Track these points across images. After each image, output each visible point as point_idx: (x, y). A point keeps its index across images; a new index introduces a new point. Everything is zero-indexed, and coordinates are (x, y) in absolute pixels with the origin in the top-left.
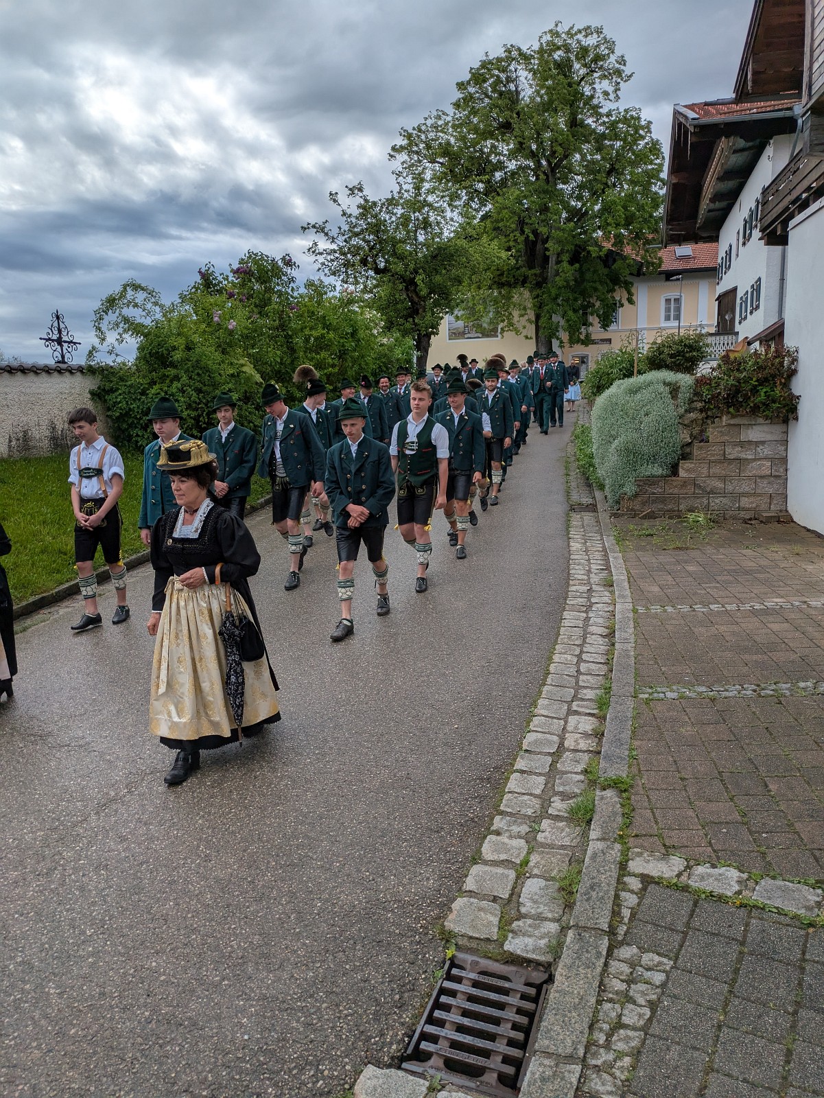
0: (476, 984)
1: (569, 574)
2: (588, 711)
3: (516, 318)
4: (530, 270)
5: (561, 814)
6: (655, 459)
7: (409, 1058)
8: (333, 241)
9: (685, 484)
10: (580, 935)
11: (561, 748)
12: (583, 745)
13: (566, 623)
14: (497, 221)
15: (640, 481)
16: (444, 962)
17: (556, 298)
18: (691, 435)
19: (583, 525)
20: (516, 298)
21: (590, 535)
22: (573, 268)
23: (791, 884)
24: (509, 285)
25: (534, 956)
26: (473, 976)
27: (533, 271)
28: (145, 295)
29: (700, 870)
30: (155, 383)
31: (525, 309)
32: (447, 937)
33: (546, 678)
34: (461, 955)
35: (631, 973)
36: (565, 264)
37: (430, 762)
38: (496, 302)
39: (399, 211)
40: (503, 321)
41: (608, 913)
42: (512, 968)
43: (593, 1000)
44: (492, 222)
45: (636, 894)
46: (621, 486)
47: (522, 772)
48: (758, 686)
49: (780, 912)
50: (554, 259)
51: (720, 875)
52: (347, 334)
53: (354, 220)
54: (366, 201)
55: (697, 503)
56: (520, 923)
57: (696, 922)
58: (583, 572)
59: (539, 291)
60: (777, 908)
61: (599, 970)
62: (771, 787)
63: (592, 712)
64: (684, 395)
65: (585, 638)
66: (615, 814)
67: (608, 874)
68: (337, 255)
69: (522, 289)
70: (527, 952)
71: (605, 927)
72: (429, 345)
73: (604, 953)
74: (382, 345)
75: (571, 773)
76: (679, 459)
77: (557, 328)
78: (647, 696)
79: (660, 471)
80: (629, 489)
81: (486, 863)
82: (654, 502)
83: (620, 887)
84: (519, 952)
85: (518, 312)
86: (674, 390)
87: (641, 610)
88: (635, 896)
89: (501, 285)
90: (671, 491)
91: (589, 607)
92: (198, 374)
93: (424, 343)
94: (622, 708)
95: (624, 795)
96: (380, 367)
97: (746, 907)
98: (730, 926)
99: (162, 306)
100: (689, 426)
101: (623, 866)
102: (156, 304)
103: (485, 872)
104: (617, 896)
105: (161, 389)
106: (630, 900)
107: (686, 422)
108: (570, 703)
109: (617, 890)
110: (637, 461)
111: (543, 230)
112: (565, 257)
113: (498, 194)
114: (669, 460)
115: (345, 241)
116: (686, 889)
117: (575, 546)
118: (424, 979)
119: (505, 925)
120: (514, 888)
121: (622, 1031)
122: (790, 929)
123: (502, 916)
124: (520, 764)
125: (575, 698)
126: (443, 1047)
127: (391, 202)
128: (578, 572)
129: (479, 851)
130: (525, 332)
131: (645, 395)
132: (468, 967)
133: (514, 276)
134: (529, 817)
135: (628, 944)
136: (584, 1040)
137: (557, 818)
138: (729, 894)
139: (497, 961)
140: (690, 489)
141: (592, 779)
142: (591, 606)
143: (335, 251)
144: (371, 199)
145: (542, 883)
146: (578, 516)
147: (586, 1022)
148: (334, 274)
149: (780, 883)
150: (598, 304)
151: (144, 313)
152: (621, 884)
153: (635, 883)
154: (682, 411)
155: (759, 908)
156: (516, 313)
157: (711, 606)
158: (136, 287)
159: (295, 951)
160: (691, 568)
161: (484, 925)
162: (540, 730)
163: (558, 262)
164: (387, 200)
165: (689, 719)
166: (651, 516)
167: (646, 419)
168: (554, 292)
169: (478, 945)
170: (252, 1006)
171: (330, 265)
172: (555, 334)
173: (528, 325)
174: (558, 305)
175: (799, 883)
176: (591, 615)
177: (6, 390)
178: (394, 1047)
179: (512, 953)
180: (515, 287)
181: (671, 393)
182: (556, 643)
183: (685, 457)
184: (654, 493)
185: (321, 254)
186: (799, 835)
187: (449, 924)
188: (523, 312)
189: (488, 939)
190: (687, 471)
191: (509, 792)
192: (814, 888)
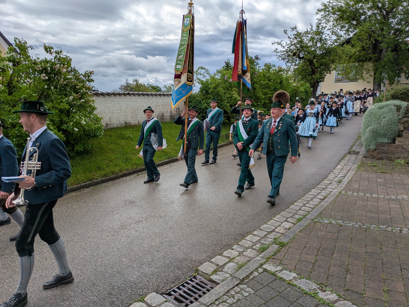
0: (197, 284)
1: (327, 176)
2: (292, 222)
3: (364, 75)
4: (373, 55)
5: (257, 248)
6: (385, 136)
7: (166, 294)
8: (284, 48)
9: (397, 147)
10: (232, 278)
11: (273, 231)
12: (281, 232)
13: (310, 193)
14: (359, 36)
15: (378, 144)
16: (192, 276)
17: (384, 66)
18: (404, 127)
19: (349, 160)
20: (366, 66)
21: (349, 163)
22: (393, 53)
23: (311, 282)
24: (363, 61)
25: (217, 281)
26: (197, 281)
27: (374, 55)
28: (205, 71)
29: (285, 272)
30: (204, 99)
31: (369, 70)
32: (197, 271)
33: (286, 209)
34: (198, 276)
35: (240, 291)
36: (389, 52)
37: (229, 227)
38: (356, 67)
39: (310, 36)
40: (359, 75)
41: (245, 275)
42: (210, 283)
43: (222, 294)
44: (356, 37)
45: (259, 273)
46: (369, 145)
47: (254, 235)
48: (363, 224)
49: (300, 288)
50: (385, 50)
51: (290, 274)
52: (278, 82)
53: (292, 40)
54: (298, 32)
55: (403, 155)
56: (220, 273)
57: (270, 285)
58: (333, 177)
59: (376, 63)
60: (299, 287)
61: (230, 288)
62: (334, 255)
63: (293, 222)
64: (402, 111)
65: (313, 198)
66: (272, 251)
67: (255, 266)
68: (285, 53)
69: (369, 63)
70: (216, 279)
71: (241, 278)
72: (318, 85)
73: (235, 284)
74: (294, 86)
75: (270, 238)
76: (396, 137)
77: (383, 78)
78: (317, 220)
79: (387, 141)
80: (372, 147)
81: (223, 256)
82: (383, 153)
83: (255, 270)
84: (213, 279)
85: (366, 72)
86: (399, 108)
87: (343, 192)
88: (258, 273)
89: (359, 61)
90: (391, 149)
91: (324, 189)
92: (217, 97)
93: (316, 85)
94: (305, 223)
95: (281, 247)
96: (293, 94)
97: (290, 284)
98: (280, 288)
99: (210, 74)
100: (403, 124)
101: (261, 265)
102: (208, 73)
103: (220, 258)
104: (252, 272)
105: (205, 102)
106: (256, 274)
107: (402, 122)
108: (288, 218)
109: (254, 270)
110: (377, 136)
111: (380, 39)
112: (390, 49)
113: (361, 25)
114: (392, 136)
115: (288, 47)
116: (275, 275)
117: (339, 167)
118: (183, 279)
119: (215, 272)
120: (225, 264)
121: (224, 303)
122: (298, 293)
123: (216, 270)
124: (255, 233)
125: (291, 217)
126: (177, 295)
127: (307, 33)
128: (331, 177)
129: (223, 253)
130: (367, 80)
131: (385, 110)
132: (198, 279)
133: (365, 58)
134: (246, 247)
135: (245, 284)
136: (212, 302)
137: (255, 249)
138: (287, 280)
139: (207, 280)
140: (400, 149)
141: (275, 241)
142: (325, 189)
143: (284, 51)
144: (300, 31)
145: (235, 264)
146: (350, 156)
147: (216, 298)
148: (283, 59)
149: (308, 281)
150: (405, 69)
151: (203, 77)
152: (256, 269)
153: (260, 270)
154: (401, 117)
155: (293, 285)
156: (365, 72)
157: (373, 195)
158: (202, 68)
159: (157, 265)
160: (379, 180)
161: (208, 270)
162: (270, 224)
163: (386, 52)
164: (305, 32)
165: (326, 230)
166: (381, 159)
167: (383, 120)
168: (383, 64)
169: (204, 275)
170: (138, 274)
171: (282, 56)
172: (382, 81)
173: (369, 77)
174: (385, 69)
175: (314, 282)
176: (323, 191)
177: (158, 101)
178: (164, 291)
179: (211, 279)
180: (366, 62)
181: (397, 109)
182: (300, 199)
183: (400, 136)
184: (383, 150)
185: (278, 52)
186: (329, 271)
187: (200, 268)
188: (368, 72)
189: (207, 274)
190: (399, 142)
191: (245, 239)
192: (318, 285)
